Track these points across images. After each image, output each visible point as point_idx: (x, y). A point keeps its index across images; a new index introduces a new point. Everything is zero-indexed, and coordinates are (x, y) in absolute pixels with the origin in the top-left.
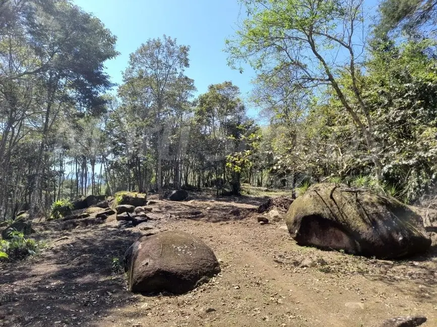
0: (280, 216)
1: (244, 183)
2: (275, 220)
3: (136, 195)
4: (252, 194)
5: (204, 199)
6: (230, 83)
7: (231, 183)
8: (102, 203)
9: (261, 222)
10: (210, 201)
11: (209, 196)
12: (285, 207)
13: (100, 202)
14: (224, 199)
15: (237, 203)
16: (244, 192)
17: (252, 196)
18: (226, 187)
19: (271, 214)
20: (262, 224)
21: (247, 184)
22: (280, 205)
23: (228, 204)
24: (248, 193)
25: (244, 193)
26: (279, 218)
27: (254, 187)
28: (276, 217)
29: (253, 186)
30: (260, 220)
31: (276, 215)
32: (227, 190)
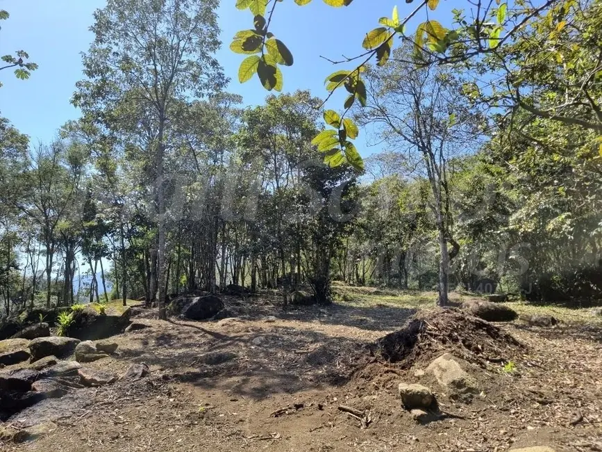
0: (470, 380)
1: (335, 280)
2: (455, 397)
3: (102, 310)
4: (352, 300)
5: (256, 314)
6: (307, 93)
7: (312, 281)
8: (34, 328)
9: (417, 412)
10: (265, 319)
11: (266, 308)
12: (464, 342)
13: (30, 325)
14: (297, 312)
15: (325, 323)
16: (336, 297)
17: (353, 304)
18: (303, 287)
19: (437, 373)
20: (420, 420)
21: (339, 282)
22: (450, 336)
23: (305, 326)
24: (345, 299)
25: (338, 300)
26: (470, 390)
27: (353, 287)
28: (458, 384)
29: (351, 285)
30: (410, 401)
31: (457, 377)
32: (304, 293)
